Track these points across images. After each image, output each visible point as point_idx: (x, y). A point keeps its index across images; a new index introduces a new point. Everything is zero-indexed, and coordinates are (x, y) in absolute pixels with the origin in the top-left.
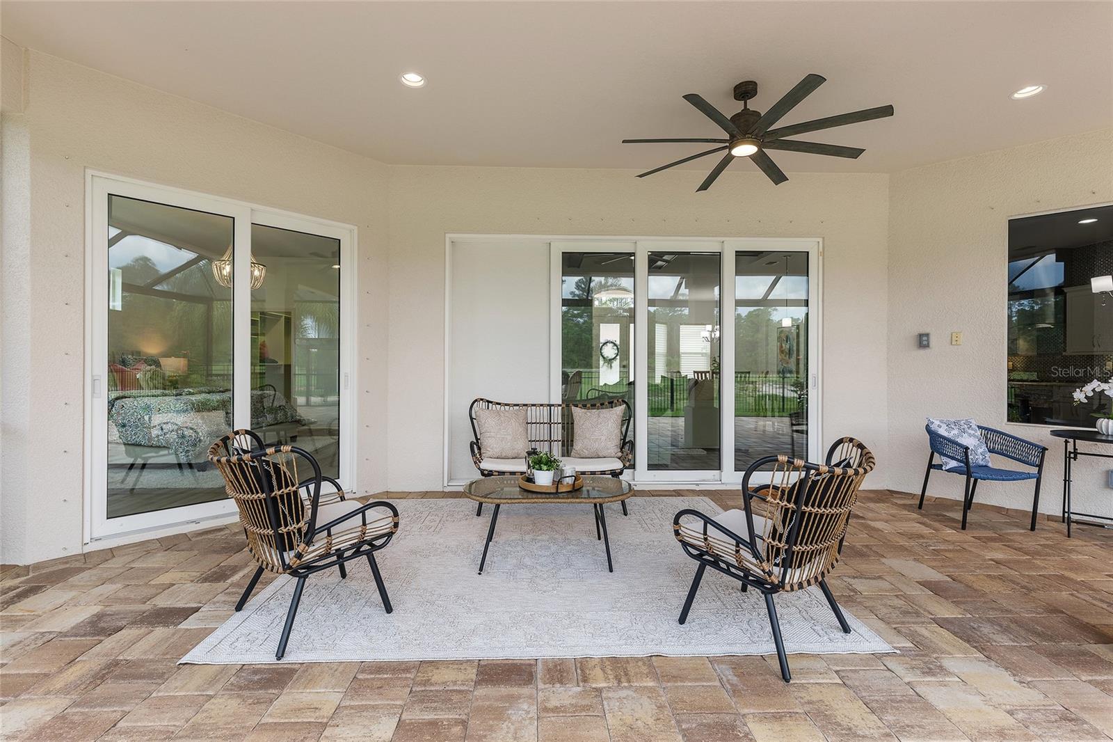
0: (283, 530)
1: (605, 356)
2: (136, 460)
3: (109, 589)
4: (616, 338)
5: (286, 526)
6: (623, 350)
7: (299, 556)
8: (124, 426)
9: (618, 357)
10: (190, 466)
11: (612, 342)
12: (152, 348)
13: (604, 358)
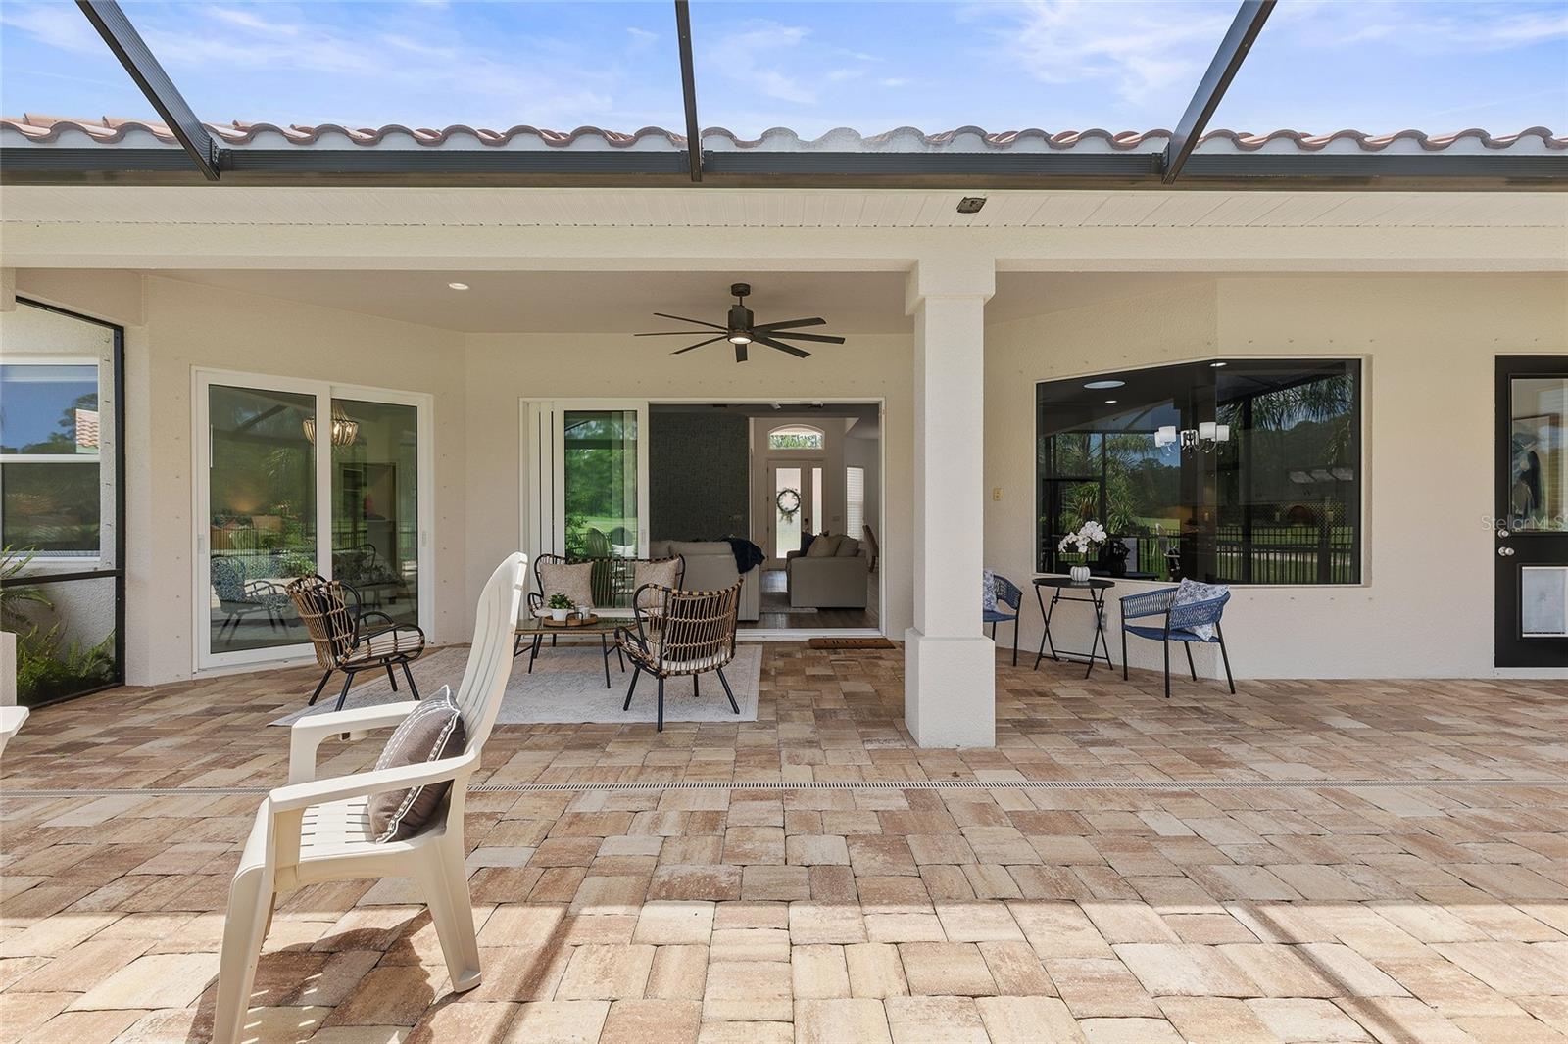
0: (335, 638)
1: (784, 508)
2: (231, 616)
3: (216, 697)
4: (797, 487)
5: (338, 635)
6: (805, 499)
7: (347, 656)
8: (219, 583)
9: (799, 509)
10: (282, 622)
11: (791, 491)
12: (244, 506)
13: (782, 510)
